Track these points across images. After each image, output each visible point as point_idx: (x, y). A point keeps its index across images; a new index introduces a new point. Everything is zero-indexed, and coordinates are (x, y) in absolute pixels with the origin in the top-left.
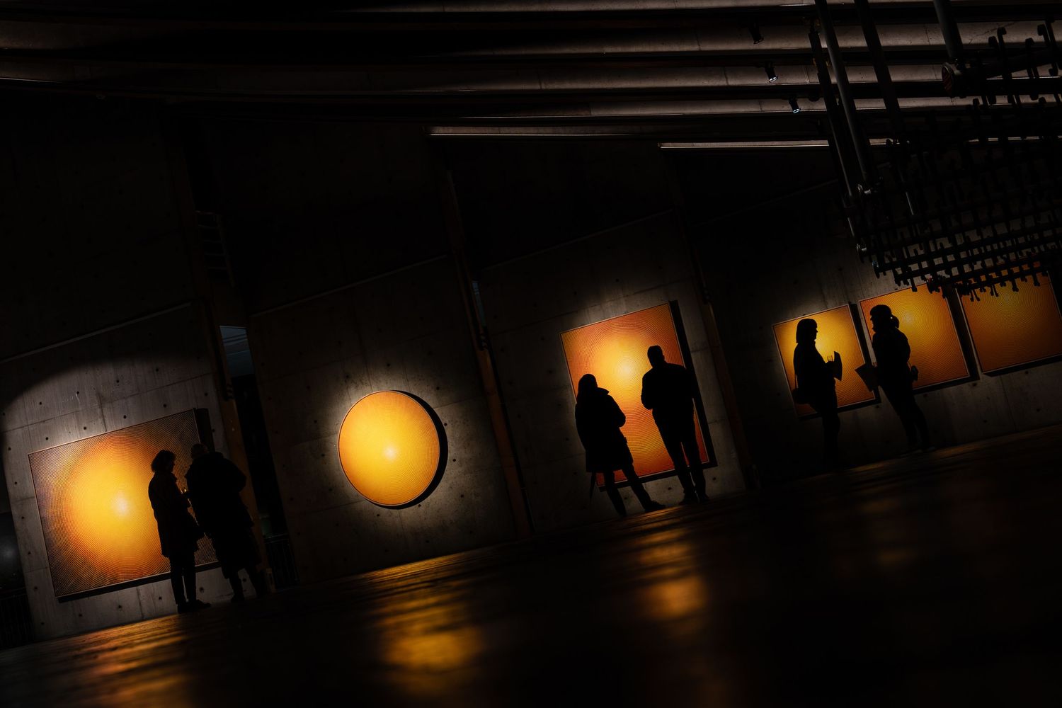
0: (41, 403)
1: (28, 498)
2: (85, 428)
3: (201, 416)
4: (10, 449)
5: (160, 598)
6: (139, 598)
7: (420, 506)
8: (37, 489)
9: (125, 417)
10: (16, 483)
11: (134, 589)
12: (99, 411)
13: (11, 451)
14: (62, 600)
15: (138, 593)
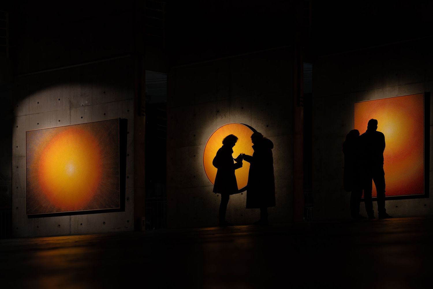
0: (38, 103)
1: (22, 156)
2: (59, 121)
3: (123, 123)
4: (17, 127)
5: (81, 224)
6: (70, 223)
7: (242, 194)
8: (27, 152)
9: (82, 118)
10: (17, 147)
11: (68, 217)
12: (69, 111)
13: (18, 128)
14: (30, 217)
15: (70, 219)
